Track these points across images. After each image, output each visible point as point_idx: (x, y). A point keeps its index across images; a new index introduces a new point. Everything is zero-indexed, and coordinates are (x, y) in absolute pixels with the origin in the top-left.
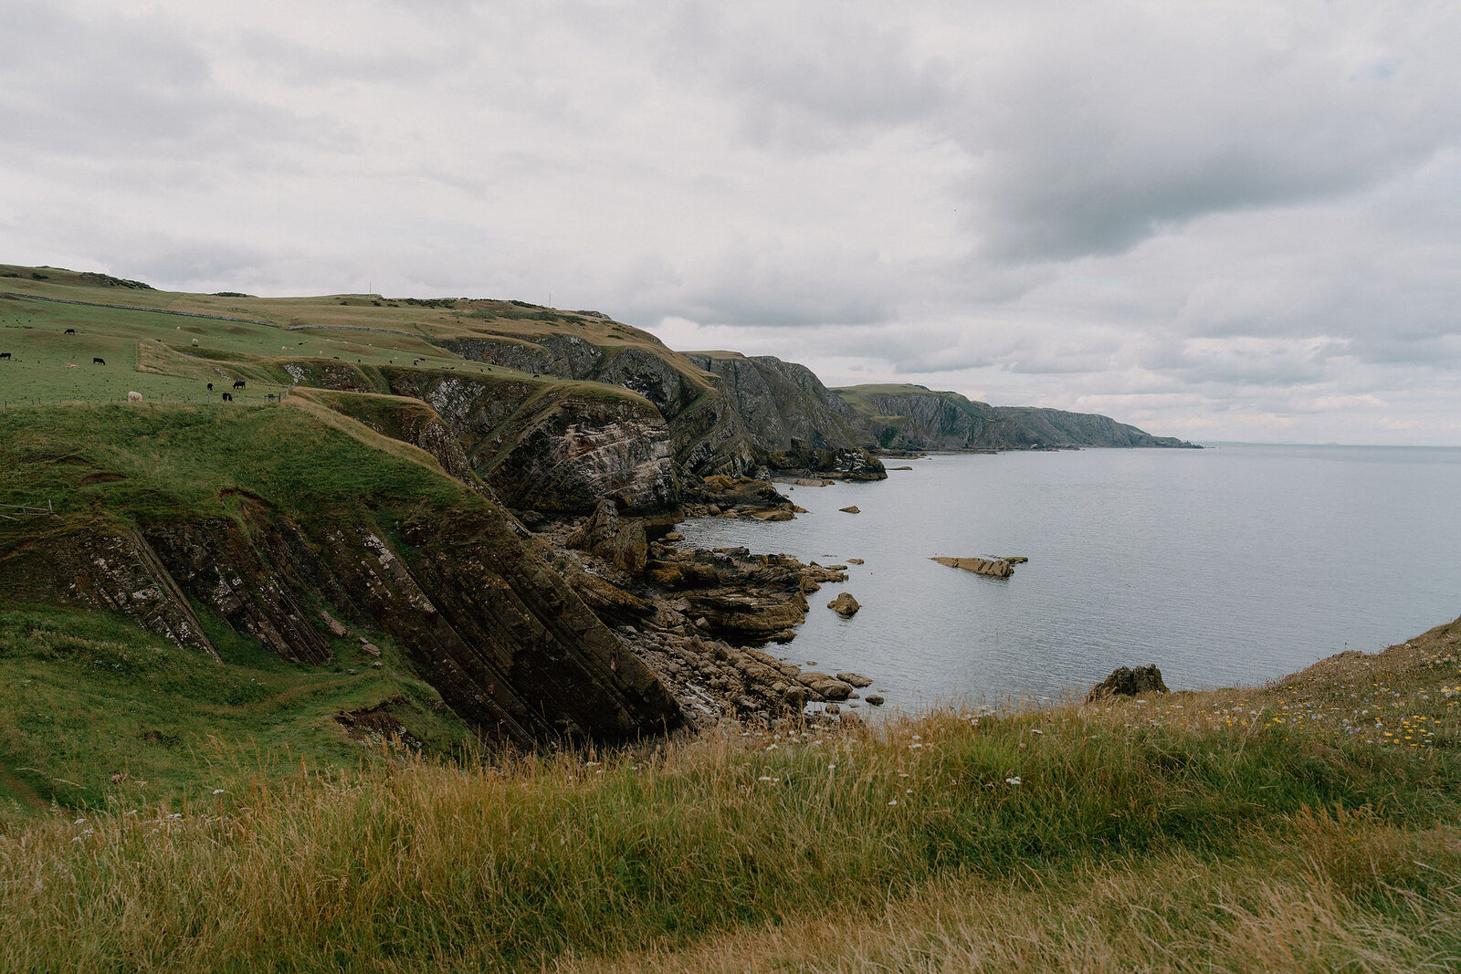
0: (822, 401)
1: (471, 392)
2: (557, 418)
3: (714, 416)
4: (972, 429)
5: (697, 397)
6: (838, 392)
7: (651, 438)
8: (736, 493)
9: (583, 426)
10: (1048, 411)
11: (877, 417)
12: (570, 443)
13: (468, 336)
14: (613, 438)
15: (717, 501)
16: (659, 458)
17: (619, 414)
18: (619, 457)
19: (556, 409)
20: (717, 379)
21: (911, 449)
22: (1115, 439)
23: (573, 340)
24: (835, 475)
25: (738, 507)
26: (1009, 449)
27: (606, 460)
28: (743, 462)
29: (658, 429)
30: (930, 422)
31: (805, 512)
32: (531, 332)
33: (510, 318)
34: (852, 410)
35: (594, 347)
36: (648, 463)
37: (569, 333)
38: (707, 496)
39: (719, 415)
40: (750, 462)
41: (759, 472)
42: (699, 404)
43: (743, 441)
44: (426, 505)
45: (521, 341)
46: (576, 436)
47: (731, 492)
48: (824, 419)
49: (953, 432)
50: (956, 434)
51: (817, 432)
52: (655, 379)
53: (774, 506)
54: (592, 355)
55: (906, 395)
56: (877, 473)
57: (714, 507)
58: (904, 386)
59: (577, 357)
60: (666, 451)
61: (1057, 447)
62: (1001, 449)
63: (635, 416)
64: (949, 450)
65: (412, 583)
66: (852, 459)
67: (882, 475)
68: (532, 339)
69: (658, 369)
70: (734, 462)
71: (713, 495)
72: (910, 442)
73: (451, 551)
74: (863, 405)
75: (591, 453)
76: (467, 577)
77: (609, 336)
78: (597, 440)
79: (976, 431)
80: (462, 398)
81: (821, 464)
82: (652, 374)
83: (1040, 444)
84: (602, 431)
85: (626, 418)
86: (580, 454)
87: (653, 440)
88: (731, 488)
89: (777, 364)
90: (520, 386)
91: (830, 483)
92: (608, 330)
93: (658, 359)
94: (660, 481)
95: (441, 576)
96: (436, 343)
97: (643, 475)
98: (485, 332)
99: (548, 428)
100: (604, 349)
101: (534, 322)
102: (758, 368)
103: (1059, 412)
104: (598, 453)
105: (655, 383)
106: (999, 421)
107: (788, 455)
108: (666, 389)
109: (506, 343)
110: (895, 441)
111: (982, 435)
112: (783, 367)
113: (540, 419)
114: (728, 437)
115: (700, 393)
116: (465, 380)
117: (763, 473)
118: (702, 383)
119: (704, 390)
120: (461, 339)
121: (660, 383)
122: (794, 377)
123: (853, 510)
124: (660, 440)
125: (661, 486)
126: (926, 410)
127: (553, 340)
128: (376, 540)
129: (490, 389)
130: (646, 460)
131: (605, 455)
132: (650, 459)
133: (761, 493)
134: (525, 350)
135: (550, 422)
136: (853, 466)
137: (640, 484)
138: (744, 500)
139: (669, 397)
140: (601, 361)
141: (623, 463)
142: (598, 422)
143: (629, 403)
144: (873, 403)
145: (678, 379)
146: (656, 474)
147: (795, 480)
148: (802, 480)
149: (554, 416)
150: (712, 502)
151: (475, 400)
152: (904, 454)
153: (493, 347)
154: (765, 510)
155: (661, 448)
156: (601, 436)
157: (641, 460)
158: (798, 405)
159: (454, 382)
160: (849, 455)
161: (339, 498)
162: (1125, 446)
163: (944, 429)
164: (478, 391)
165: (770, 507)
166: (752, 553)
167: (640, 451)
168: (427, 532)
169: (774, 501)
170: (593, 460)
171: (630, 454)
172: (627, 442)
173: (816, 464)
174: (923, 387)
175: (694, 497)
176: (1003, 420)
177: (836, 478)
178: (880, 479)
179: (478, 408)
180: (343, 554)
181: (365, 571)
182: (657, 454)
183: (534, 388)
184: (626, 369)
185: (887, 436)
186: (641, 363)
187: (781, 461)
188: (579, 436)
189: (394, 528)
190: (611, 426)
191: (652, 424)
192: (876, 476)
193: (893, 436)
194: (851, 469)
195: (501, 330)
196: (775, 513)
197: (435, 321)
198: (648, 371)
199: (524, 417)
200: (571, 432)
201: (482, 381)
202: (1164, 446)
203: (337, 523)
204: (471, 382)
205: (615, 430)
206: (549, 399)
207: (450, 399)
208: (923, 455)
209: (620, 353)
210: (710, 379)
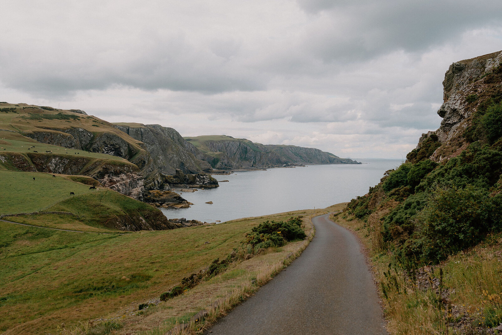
0: (183, 146)
1: (64, 162)
2: (101, 172)
3: (144, 162)
4: (255, 158)
5: (136, 154)
6: (189, 139)
7: (137, 179)
8: (165, 198)
9: (111, 175)
10: (291, 147)
11: (209, 153)
12: (106, 182)
13: (37, 131)
14: (123, 179)
15: (158, 201)
16: (140, 186)
17: (125, 170)
18: (125, 186)
19: (100, 169)
20: (142, 144)
21: (226, 169)
22: (323, 160)
23: (80, 130)
24: (196, 186)
25: (166, 203)
26: (273, 167)
27: (120, 188)
28: (158, 182)
29: (140, 175)
30: (235, 154)
31: (193, 204)
32: (62, 127)
33: (48, 119)
34: (197, 150)
35: (90, 132)
36: (136, 188)
37: (78, 126)
38: (153, 199)
39: (147, 162)
40: (161, 182)
41: (165, 186)
42: (137, 157)
43: (158, 173)
44: (148, 211)
45: (60, 132)
46: (108, 179)
47: (162, 197)
48: (185, 156)
49: (246, 159)
50: (247, 160)
51: (182, 163)
52: (117, 146)
53: (182, 202)
54: (89, 136)
55: (223, 141)
56: (214, 184)
57: (158, 204)
58: (222, 137)
59: (82, 137)
60: (143, 184)
61: (295, 165)
62: (269, 167)
63: (131, 171)
64: (244, 169)
65: (149, 226)
66: (204, 178)
67: (217, 185)
68: (63, 130)
69: (118, 142)
70: (154, 182)
71: (156, 199)
72: (225, 165)
73: (154, 220)
74: (202, 147)
75: (114, 185)
76: (158, 224)
77: (93, 125)
78: (116, 180)
79: (257, 158)
80: (61, 165)
81: (189, 181)
82: (116, 144)
83: (287, 164)
84: (118, 177)
85: (128, 172)
86: (110, 186)
87: (138, 180)
88: (162, 196)
89: (160, 129)
90: (83, 160)
91: (196, 190)
92: (91, 123)
93: (119, 137)
94: (141, 195)
95: (153, 224)
96: (25, 135)
97: (134, 193)
98: (42, 127)
99: (98, 176)
100: (94, 133)
101: (60, 120)
102: (152, 131)
103: (296, 147)
104: (117, 185)
105: (117, 148)
106: (268, 153)
107: (174, 177)
108: (122, 151)
109: (54, 133)
110: (219, 165)
111: (260, 160)
112: (163, 129)
113: (94, 173)
114: (151, 171)
115: (137, 152)
116: (61, 157)
117: (167, 187)
118: (137, 147)
119: (139, 150)
120: (34, 132)
121: (119, 148)
122: (168, 134)
123: (210, 203)
124: (140, 180)
125: (141, 197)
126: (233, 149)
127: (72, 130)
128: (141, 218)
129: (71, 161)
130: (135, 187)
131: (120, 186)
132: (137, 187)
133: (175, 198)
134: (63, 136)
135: (98, 174)
136: (204, 182)
137: (134, 196)
138: (169, 201)
139: (123, 154)
140: (93, 139)
141: (127, 189)
142: (117, 174)
143: (129, 166)
144: (207, 145)
145: (127, 146)
146: (140, 192)
147: (180, 189)
148: (184, 189)
149: (100, 172)
150: (156, 202)
151: (66, 165)
152: (224, 172)
153: (49, 135)
154: (178, 204)
155: (141, 183)
156: (118, 179)
157: (134, 187)
158: (172, 149)
159: (57, 158)
160: (202, 177)
161: (133, 210)
162: (327, 163)
163: (241, 158)
164: (66, 162)
165: (180, 203)
166: (187, 220)
167: (133, 184)
168: (149, 216)
169: (180, 200)
170: (115, 188)
171: (130, 185)
172: (128, 181)
173: (187, 181)
174: (231, 137)
175: (148, 200)
176: (270, 152)
177: (196, 187)
178: (216, 187)
179: (67, 169)
180: (137, 221)
181: (141, 224)
182: (140, 185)
183: (89, 160)
184: (104, 143)
185: (214, 162)
186: (111, 139)
187: (172, 180)
188: (110, 179)
189: (143, 215)
190: (122, 175)
191: (137, 174)
192: (214, 186)
193: (217, 162)
194: (203, 183)
195: (49, 127)
196: (183, 205)
197: (17, 122)
198: (114, 143)
199: (86, 172)
200: (106, 177)
201: (69, 158)
202: (345, 163)
203: (134, 215)
204: (63, 158)
205: (123, 176)
206: (96, 165)
207: (56, 165)
208: (233, 172)
209: (101, 135)
210: (140, 144)
